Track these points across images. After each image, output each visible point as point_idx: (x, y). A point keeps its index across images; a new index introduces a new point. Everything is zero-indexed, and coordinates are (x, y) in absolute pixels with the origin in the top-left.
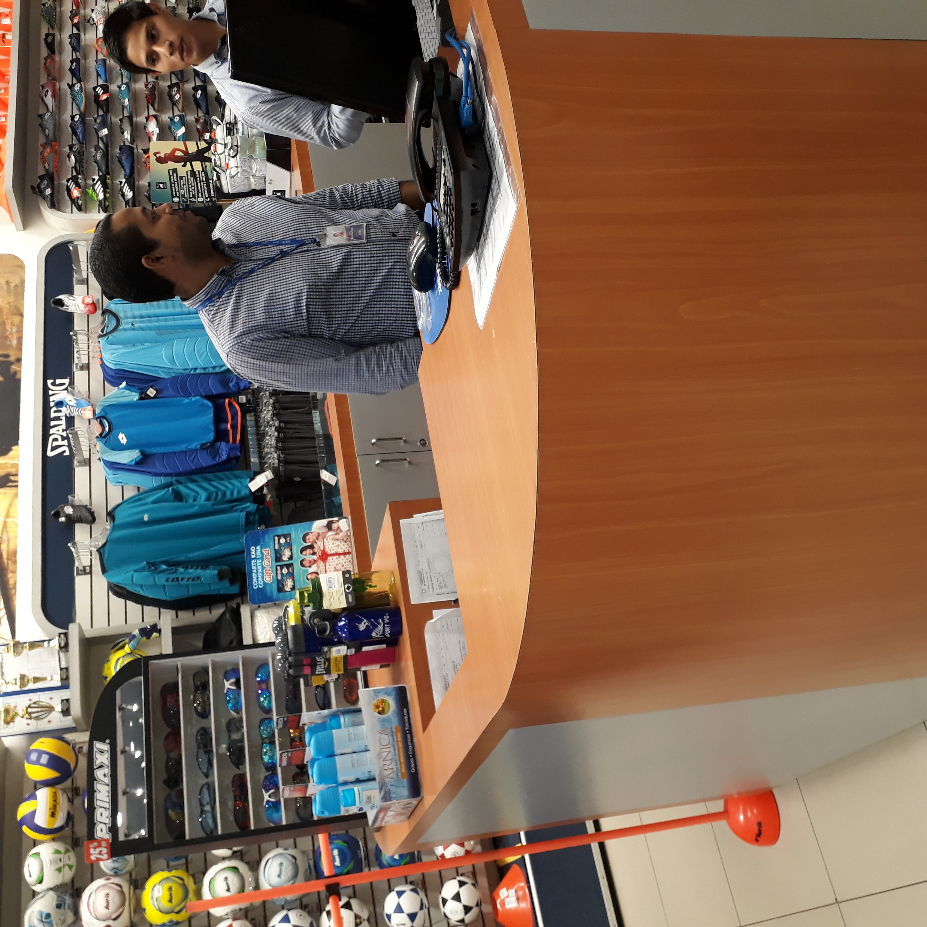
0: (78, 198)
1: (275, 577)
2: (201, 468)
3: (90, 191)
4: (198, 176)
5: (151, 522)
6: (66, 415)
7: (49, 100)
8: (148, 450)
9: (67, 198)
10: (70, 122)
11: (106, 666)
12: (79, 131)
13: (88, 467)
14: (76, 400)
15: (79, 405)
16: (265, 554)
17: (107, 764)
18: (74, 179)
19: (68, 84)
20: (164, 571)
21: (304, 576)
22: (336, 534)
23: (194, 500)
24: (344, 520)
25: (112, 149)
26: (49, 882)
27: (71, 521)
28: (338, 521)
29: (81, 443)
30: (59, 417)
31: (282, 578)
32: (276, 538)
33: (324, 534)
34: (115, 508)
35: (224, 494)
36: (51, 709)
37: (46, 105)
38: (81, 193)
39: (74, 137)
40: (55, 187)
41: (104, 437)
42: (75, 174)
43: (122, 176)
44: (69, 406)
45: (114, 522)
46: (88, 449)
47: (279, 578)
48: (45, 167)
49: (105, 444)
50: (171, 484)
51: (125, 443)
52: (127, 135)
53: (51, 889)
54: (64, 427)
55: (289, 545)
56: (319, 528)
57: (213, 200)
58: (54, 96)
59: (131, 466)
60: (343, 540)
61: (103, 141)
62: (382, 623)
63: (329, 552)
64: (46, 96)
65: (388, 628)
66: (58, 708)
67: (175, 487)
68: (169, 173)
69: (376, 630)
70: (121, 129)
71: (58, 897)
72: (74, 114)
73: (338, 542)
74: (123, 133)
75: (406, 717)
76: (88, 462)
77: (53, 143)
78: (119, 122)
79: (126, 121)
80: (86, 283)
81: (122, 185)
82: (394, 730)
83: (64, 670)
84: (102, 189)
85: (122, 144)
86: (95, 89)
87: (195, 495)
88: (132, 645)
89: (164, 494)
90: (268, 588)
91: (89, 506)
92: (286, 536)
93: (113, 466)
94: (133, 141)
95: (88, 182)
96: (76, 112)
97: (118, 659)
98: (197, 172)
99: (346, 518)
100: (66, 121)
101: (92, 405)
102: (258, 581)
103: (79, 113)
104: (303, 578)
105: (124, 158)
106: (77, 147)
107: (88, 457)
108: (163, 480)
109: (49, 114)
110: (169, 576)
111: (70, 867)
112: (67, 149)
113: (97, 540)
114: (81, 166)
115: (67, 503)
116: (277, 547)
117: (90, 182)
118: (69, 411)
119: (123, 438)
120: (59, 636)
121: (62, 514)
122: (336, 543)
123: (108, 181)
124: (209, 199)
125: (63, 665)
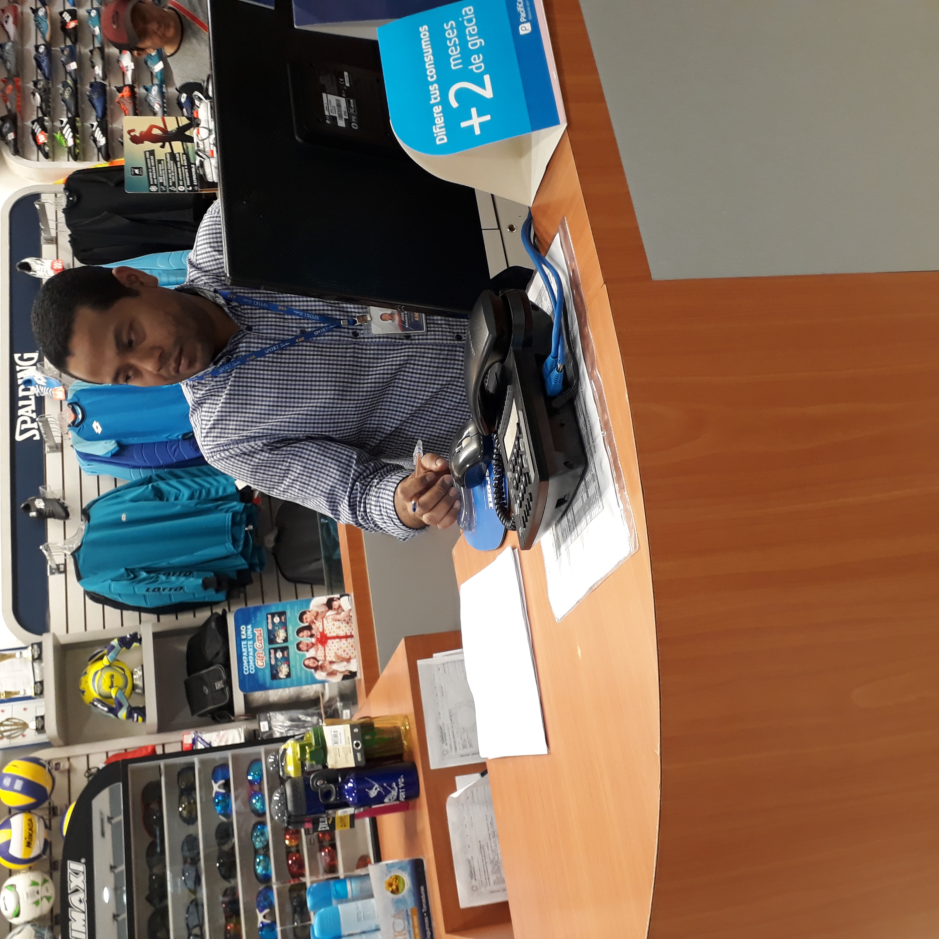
0: (44, 143)
1: (268, 662)
2: (182, 462)
3: (58, 136)
4: (178, 159)
5: (130, 523)
6: (35, 395)
7: (10, 27)
8: (125, 441)
9: (32, 142)
10: (34, 53)
11: (83, 679)
12: (44, 64)
13: (60, 454)
14: (45, 378)
15: (49, 385)
16: (257, 634)
17: (83, 888)
18: (40, 121)
19: (31, 8)
20: (144, 579)
21: (300, 662)
22: (337, 614)
23: (176, 499)
24: (346, 598)
25: (83, 85)
26: (26, 915)
27: (43, 516)
28: (339, 599)
29: (52, 430)
30: (28, 396)
31: (276, 663)
32: (269, 616)
33: (323, 614)
34: (90, 506)
35: (208, 492)
36: (25, 726)
37: (7, 32)
38: (48, 138)
39: (39, 71)
40: (19, 131)
41: (77, 426)
42: (40, 115)
43: (94, 117)
44: (39, 385)
45: (89, 521)
46: (60, 435)
47: (273, 662)
48: (7, 107)
49: (78, 433)
50: (149, 480)
51: (99, 433)
52: (98, 70)
53: (28, 922)
54: (33, 407)
55: (284, 625)
56: (317, 607)
57: (196, 188)
58: (15, 23)
59: (107, 458)
60: (345, 620)
61: (71, 77)
62: (396, 788)
63: (329, 635)
64: (6, 22)
65: (403, 794)
66: (33, 725)
67: (155, 484)
68: (145, 156)
69: (390, 796)
70: (92, 62)
71: (37, 932)
72: (39, 44)
73: (340, 623)
74: (93, 67)
75: (423, 897)
76: (60, 448)
77: (15, 79)
78: (89, 53)
79: (97, 54)
80: (55, 242)
81: (94, 129)
82: (409, 913)
83: (39, 684)
84: (71, 134)
85: (93, 80)
86: (61, 14)
87: (176, 493)
88: (111, 657)
89: (144, 491)
90: (260, 674)
91: (62, 501)
92: (281, 614)
93: (86, 457)
94: (105, 77)
95: (55, 124)
96: (41, 41)
97: (96, 673)
98: (177, 155)
99: (348, 595)
100: (29, 51)
101: (64, 385)
102: (249, 665)
103: (43, 42)
104: (300, 664)
105: (95, 97)
106: (42, 83)
107: (60, 442)
108: (142, 474)
109: (10, 44)
110: (149, 586)
111: (48, 898)
112: (31, 85)
113: (71, 542)
114: (48, 106)
115: (38, 495)
116: (270, 627)
117: (58, 124)
118: (38, 391)
119: (97, 427)
120: (32, 647)
121: (32, 509)
122: (337, 624)
123: (78, 124)
124: (191, 188)
125: (38, 679)
